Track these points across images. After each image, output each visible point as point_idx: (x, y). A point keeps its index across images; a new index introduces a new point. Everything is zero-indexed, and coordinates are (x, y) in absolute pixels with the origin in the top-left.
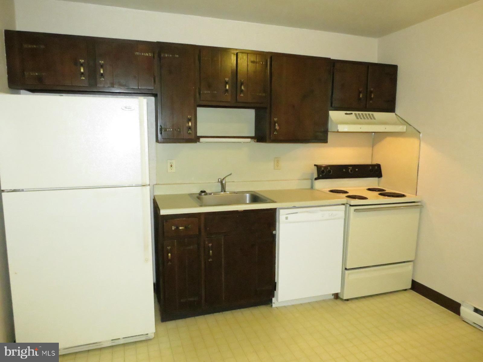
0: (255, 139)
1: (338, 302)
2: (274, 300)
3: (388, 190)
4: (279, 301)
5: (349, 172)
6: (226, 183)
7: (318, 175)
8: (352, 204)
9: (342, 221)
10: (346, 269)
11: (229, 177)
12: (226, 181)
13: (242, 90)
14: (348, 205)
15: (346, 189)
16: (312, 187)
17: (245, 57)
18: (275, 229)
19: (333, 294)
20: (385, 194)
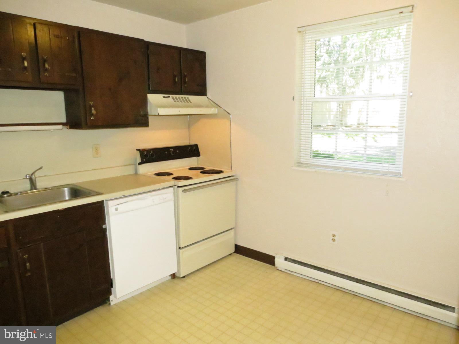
0: (67, 126)
1: (176, 281)
2: (111, 297)
3: (207, 168)
4: (117, 298)
5: (171, 155)
6: (37, 179)
7: (142, 160)
8: (179, 186)
9: (172, 203)
10: (180, 248)
11: (39, 171)
12: (36, 176)
13: (46, 68)
14: (176, 187)
15: (169, 170)
16: (136, 173)
17: (46, 29)
18: (104, 223)
19: (170, 276)
20: (206, 172)
